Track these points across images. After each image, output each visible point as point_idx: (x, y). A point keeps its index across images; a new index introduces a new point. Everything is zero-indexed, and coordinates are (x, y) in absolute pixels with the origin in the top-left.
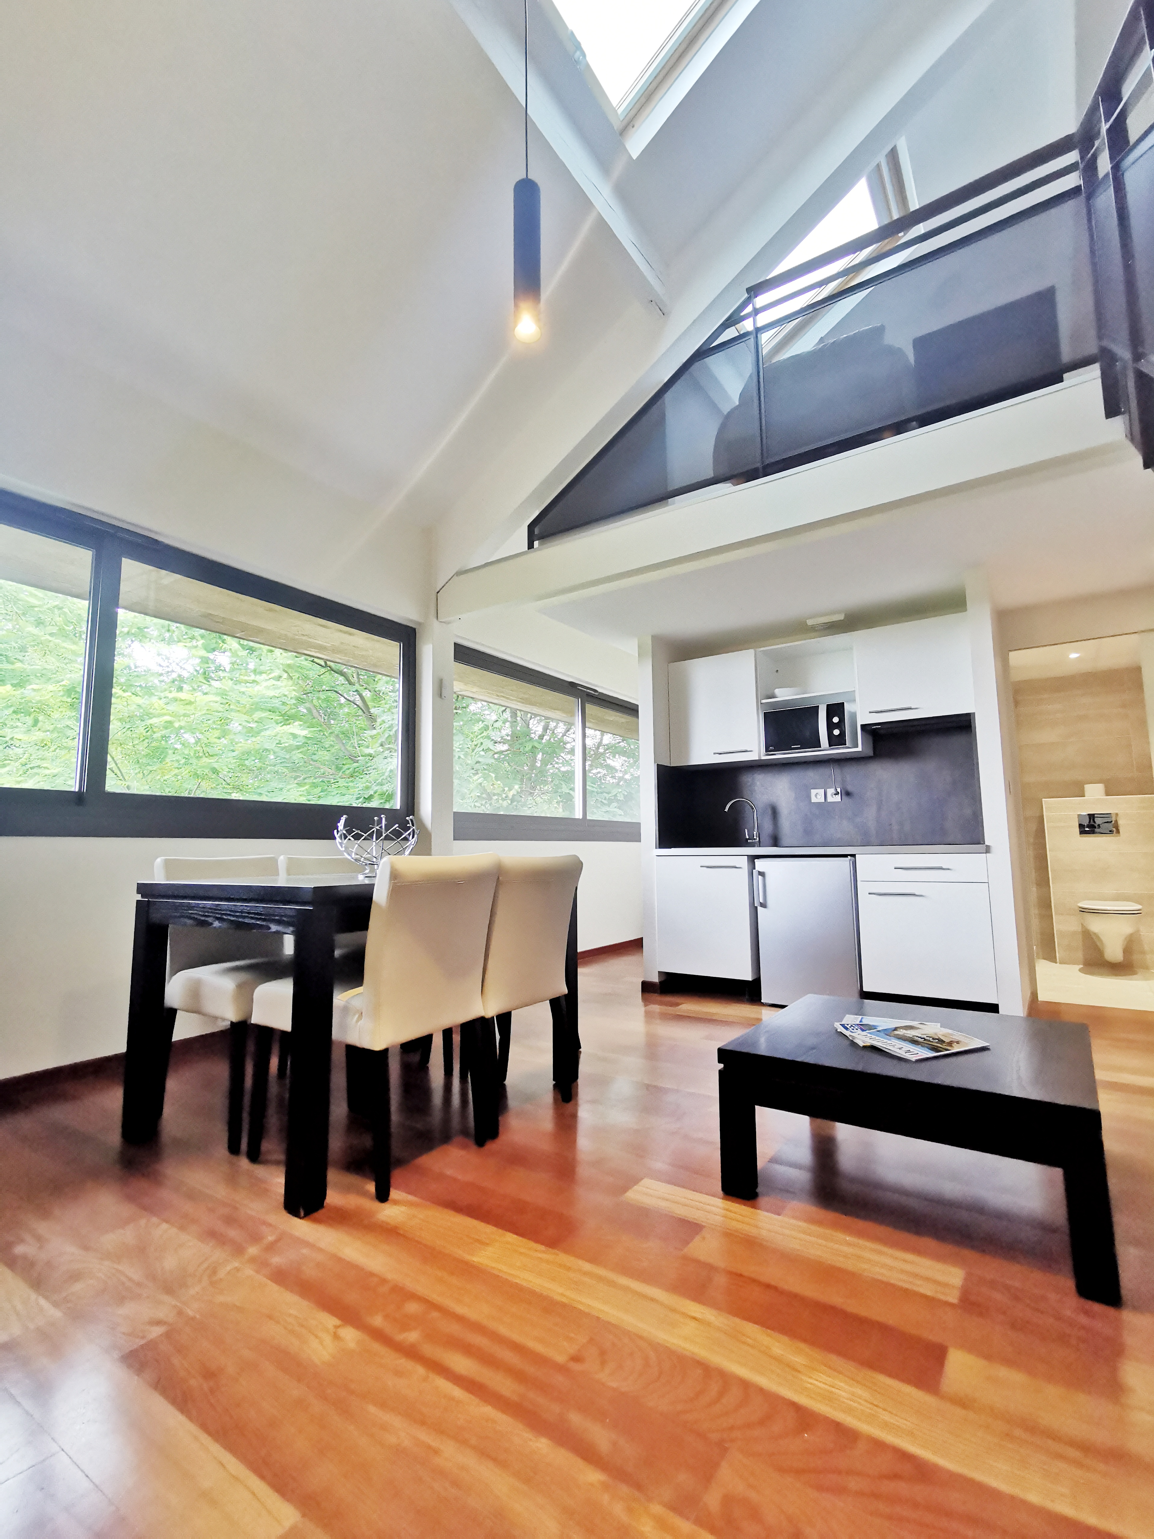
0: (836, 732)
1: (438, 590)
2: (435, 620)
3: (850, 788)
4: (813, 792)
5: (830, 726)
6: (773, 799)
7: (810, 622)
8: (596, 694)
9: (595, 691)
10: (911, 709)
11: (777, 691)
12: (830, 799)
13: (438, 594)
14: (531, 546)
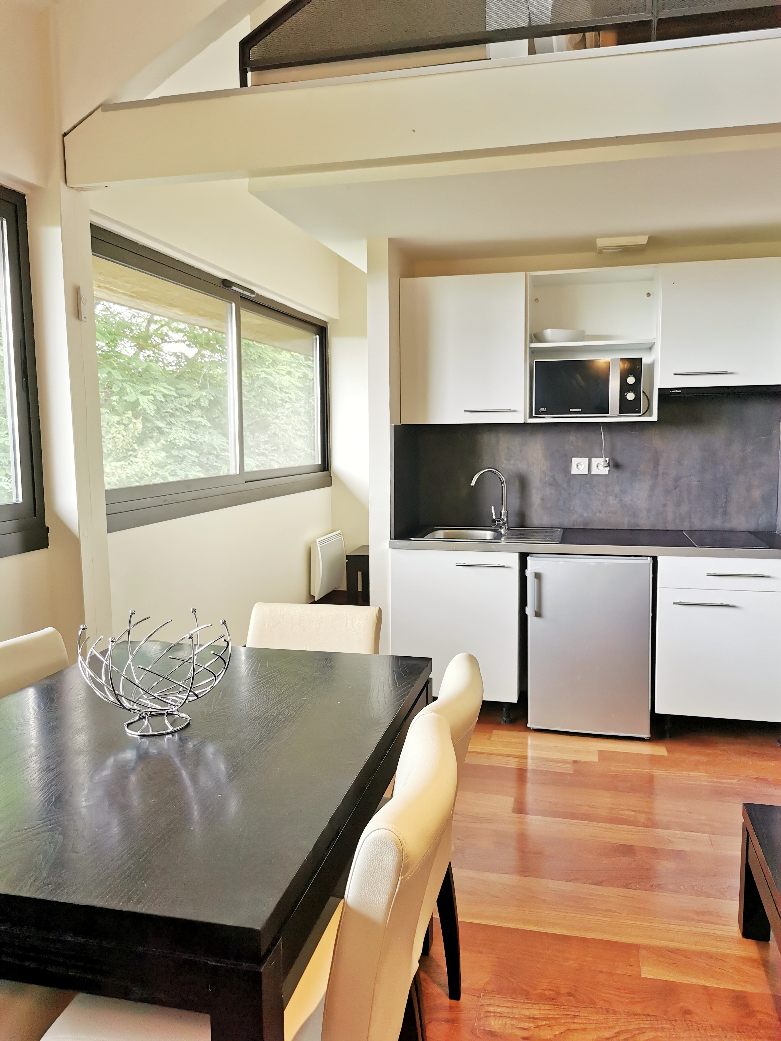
0: (630, 396)
1: (65, 130)
2: (62, 184)
3: (620, 459)
4: (575, 461)
5: (624, 388)
6: (522, 467)
7: (601, 242)
8: (253, 296)
9: (252, 292)
10: (726, 373)
11: (548, 333)
12: (594, 471)
13: (65, 138)
14: (243, 83)
